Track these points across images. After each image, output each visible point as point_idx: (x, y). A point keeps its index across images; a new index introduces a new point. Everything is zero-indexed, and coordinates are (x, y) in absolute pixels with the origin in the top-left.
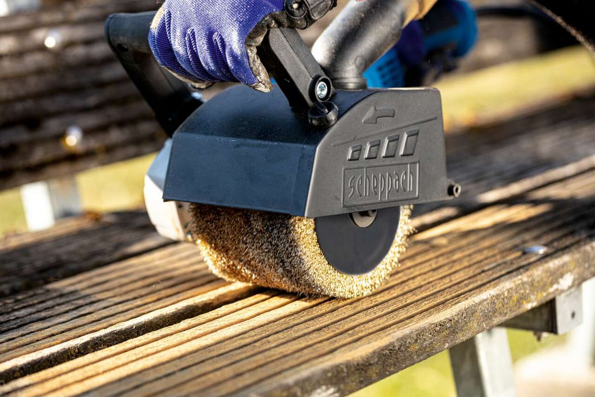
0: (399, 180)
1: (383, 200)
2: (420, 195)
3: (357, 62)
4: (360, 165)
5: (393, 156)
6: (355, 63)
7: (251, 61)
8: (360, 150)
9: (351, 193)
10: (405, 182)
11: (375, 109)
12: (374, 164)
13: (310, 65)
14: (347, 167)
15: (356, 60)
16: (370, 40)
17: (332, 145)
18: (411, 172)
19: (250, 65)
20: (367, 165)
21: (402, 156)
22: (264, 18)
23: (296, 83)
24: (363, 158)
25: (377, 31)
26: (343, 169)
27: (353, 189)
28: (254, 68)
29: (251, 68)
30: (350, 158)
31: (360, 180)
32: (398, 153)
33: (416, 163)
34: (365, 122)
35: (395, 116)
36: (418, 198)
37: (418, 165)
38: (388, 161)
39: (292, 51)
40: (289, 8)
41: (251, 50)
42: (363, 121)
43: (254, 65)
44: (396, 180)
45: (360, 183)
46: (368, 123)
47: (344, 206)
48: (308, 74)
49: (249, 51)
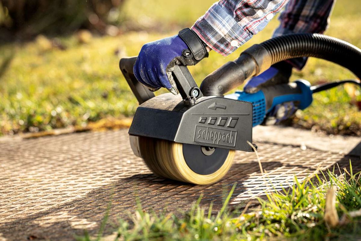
0: (225, 137)
1: (216, 143)
2: (236, 146)
3: (219, 87)
4: (205, 126)
5: (223, 126)
6: (218, 87)
7: (169, 77)
8: (206, 119)
9: (199, 137)
10: (228, 138)
11: (216, 104)
12: (213, 127)
13: (191, 82)
14: (198, 125)
15: (219, 86)
16: (227, 79)
17: (192, 114)
18: (232, 135)
19: (168, 79)
20: (208, 127)
21: (228, 127)
22: (173, 59)
23: (183, 88)
24: (207, 123)
25: (231, 76)
26: (196, 126)
27: (200, 135)
28: (170, 81)
29: (169, 81)
30: (200, 121)
31: (204, 132)
32: (226, 125)
33: (236, 132)
34: (209, 108)
35: (226, 109)
36: (235, 147)
37: (236, 133)
38: (220, 128)
39: (183, 74)
40: (184, 55)
41: (168, 73)
42: (209, 107)
43: (170, 79)
44: (223, 137)
45: (204, 133)
46: (212, 109)
47: (195, 141)
48: (189, 85)
49: (167, 73)
